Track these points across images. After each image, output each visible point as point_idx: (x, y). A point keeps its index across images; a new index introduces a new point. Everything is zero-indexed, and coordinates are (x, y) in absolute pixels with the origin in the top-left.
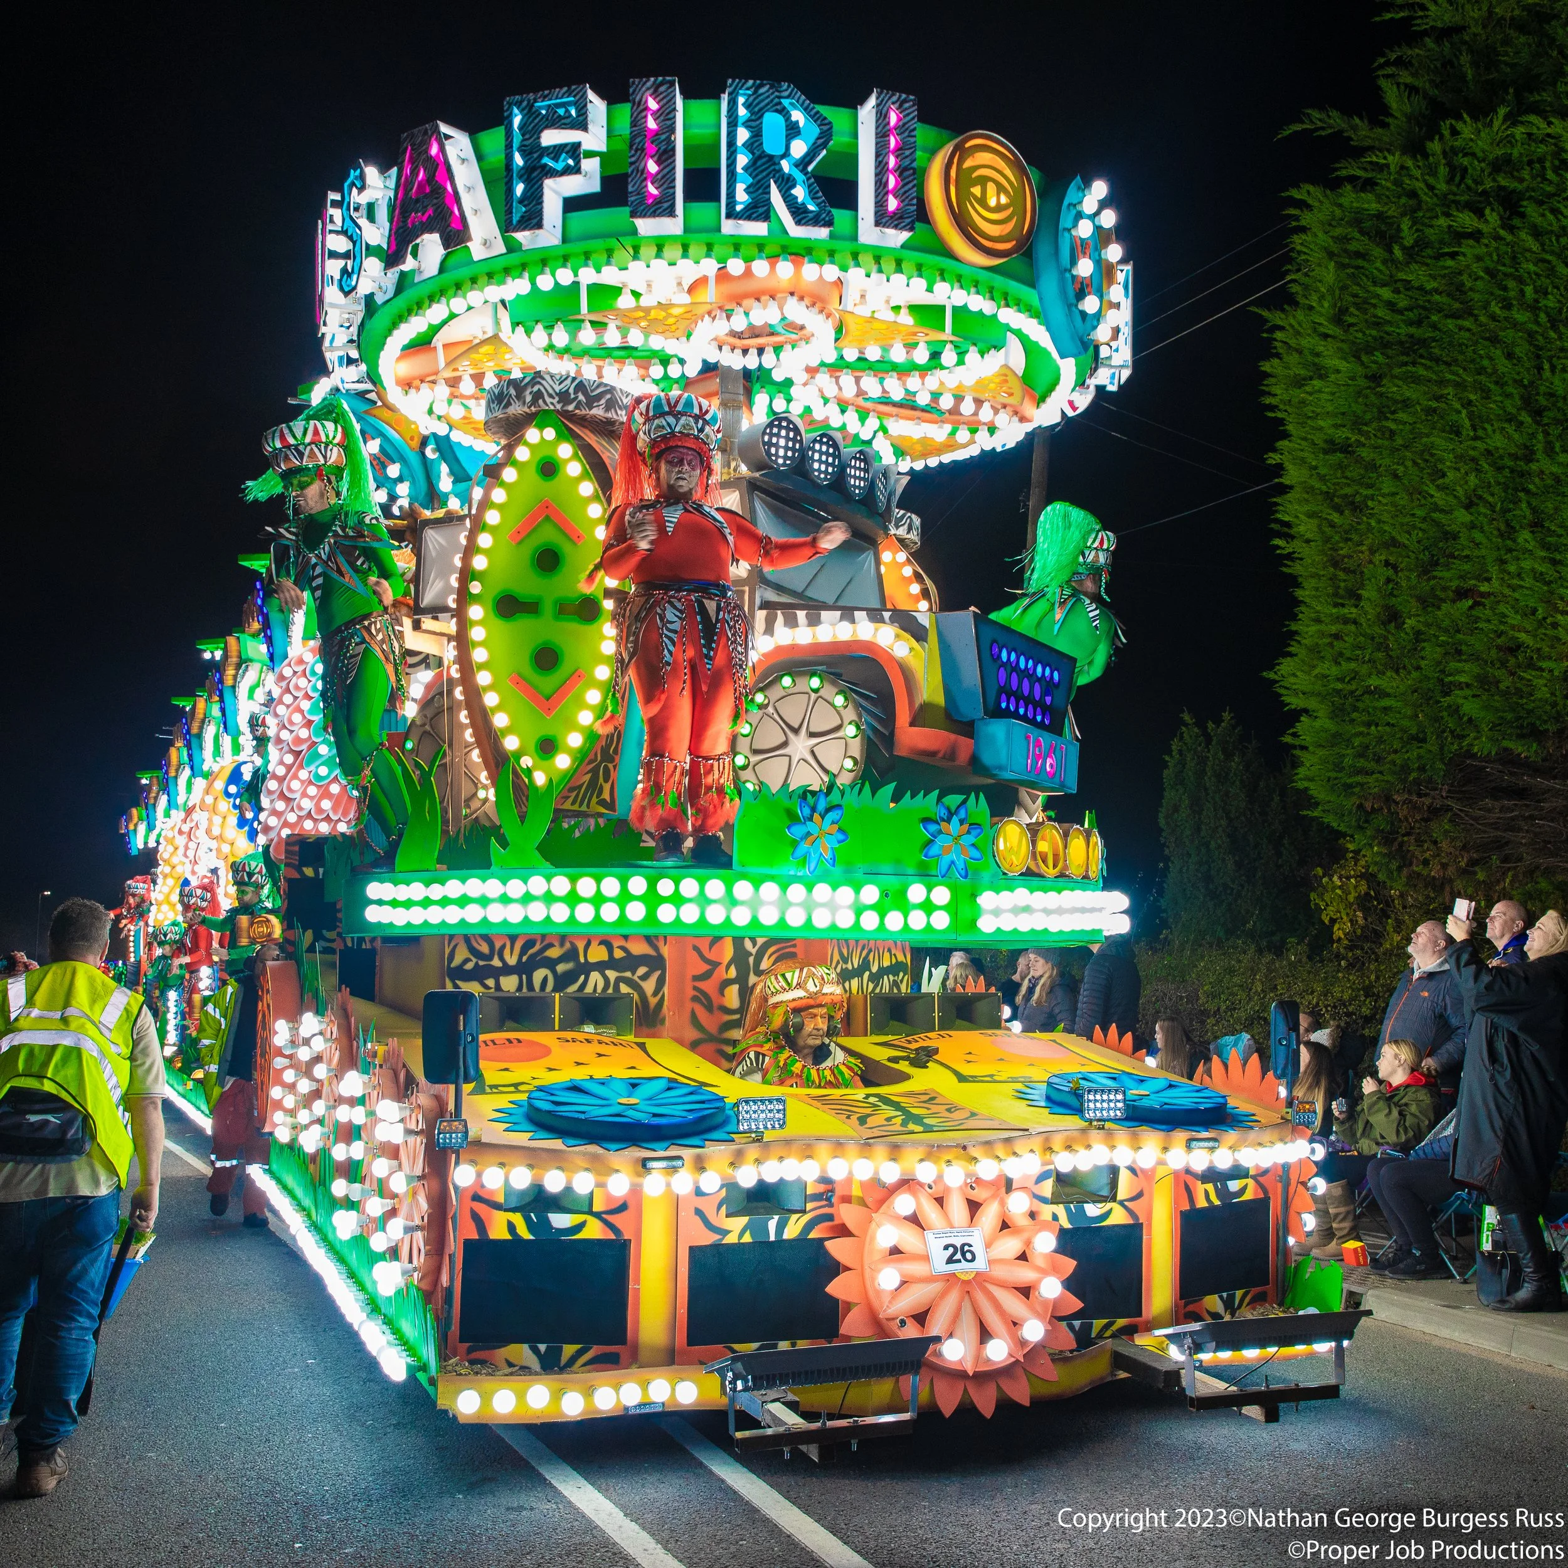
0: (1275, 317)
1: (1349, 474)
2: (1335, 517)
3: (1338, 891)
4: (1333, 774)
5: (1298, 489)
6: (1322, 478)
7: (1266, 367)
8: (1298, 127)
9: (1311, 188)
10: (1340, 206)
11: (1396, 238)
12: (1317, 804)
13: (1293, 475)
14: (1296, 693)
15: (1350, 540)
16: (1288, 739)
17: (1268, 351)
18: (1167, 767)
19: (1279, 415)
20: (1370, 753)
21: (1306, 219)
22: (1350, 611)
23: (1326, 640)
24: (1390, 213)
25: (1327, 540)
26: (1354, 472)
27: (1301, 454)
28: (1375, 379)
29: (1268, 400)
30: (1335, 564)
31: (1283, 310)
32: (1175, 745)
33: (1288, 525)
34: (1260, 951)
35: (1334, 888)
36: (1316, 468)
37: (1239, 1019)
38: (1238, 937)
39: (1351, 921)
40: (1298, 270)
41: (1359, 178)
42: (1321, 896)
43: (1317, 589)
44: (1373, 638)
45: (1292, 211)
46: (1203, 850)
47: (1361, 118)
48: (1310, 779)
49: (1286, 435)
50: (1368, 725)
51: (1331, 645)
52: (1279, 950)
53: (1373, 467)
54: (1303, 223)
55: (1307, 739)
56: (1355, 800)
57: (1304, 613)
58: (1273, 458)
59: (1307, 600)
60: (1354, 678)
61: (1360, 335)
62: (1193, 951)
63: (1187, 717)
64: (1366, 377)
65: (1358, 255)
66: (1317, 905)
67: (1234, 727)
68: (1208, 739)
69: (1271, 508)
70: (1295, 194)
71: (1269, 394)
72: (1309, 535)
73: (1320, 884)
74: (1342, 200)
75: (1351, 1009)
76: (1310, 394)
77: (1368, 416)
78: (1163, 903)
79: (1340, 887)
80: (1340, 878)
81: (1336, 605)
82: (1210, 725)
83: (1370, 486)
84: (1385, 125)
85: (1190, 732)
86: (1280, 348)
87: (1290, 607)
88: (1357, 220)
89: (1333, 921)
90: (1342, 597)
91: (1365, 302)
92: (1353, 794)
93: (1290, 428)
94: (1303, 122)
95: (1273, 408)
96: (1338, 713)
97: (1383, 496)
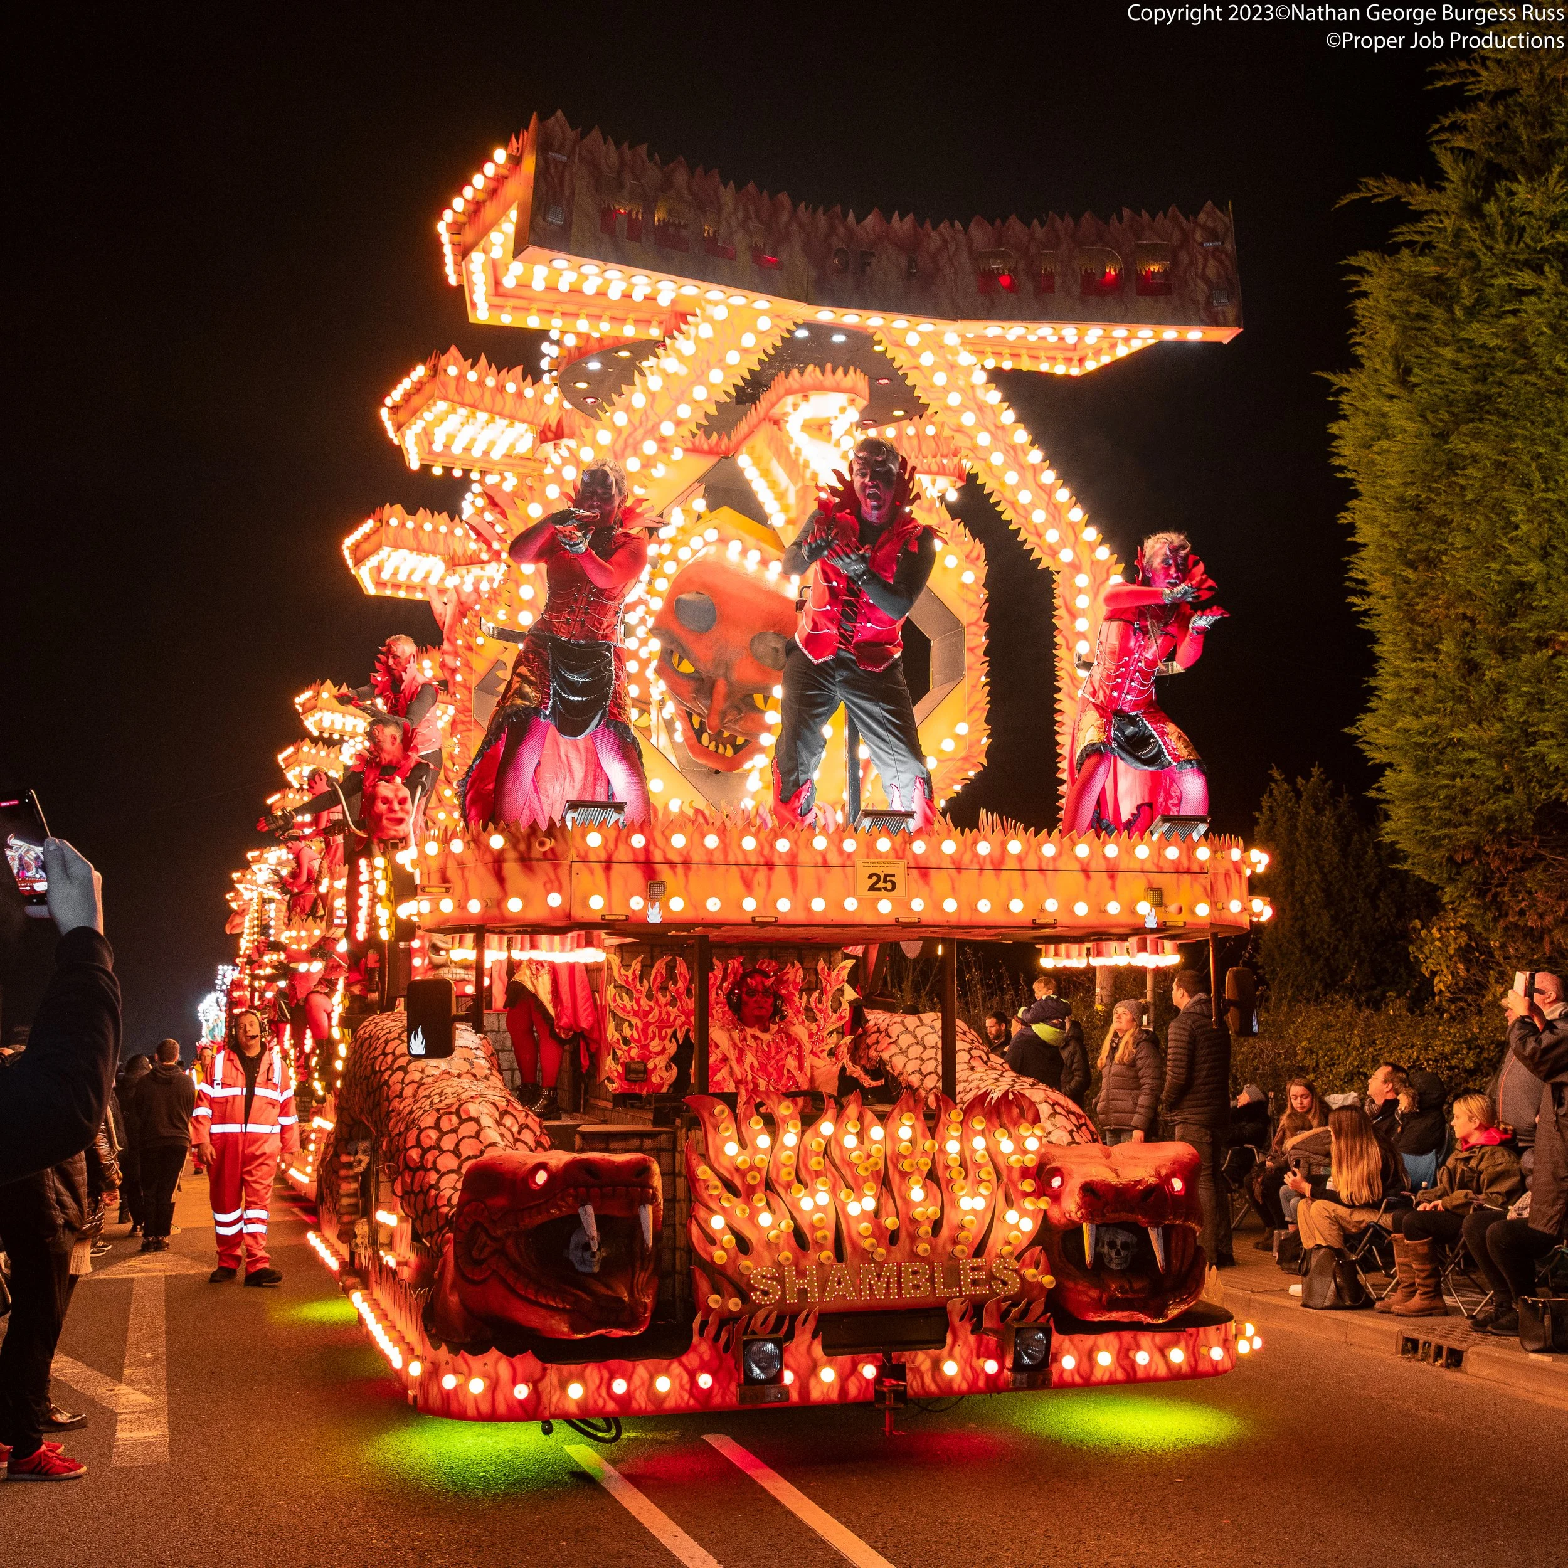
0: (1340, 380)
1: (1421, 531)
2: (1410, 574)
3: (1438, 943)
4: (1420, 828)
5: (1371, 547)
6: (1393, 535)
7: (1334, 429)
8: (1355, 196)
9: (1369, 254)
10: (1398, 270)
11: (1456, 297)
12: (1405, 858)
13: (1366, 533)
14: (1378, 748)
15: (1425, 595)
16: (1372, 794)
17: (1335, 413)
18: (1257, 824)
19: (1349, 476)
20: (1456, 806)
21: (1367, 284)
22: (1430, 666)
23: (1409, 694)
24: (1450, 274)
25: (1402, 596)
26: (1426, 528)
27: (1372, 513)
28: (1443, 436)
29: (1337, 462)
30: (1412, 620)
31: (1348, 373)
32: (1265, 801)
33: (1364, 582)
34: (1359, 1006)
35: (1433, 940)
36: (1387, 526)
37: (1338, 1074)
38: (1337, 992)
39: (1452, 973)
40: (1363, 333)
41: (1417, 242)
42: (1420, 949)
43: (1395, 644)
44: (1453, 691)
45: (1354, 278)
46: (1298, 906)
47: (1419, 184)
48: (1398, 833)
49: (1356, 495)
50: (1453, 777)
51: (1411, 699)
52: (1377, 1004)
53: (1443, 522)
54: (1364, 288)
55: (1391, 792)
56: (1443, 852)
57: (1385, 669)
58: (1345, 518)
59: (1386, 655)
60: (1435, 732)
61: (1425, 395)
62: (1290, 1006)
63: (1276, 774)
64: (1433, 435)
65: (1420, 317)
66: (1416, 957)
67: (1324, 782)
68: (1298, 795)
69: (1346, 567)
70: (1353, 261)
71: (1338, 454)
72: (1384, 592)
73: (1420, 937)
74: (1400, 265)
75: (1453, 1063)
76: (1379, 454)
77: (1437, 473)
78: (1259, 959)
79: (1439, 939)
80: (1439, 930)
81: (1414, 660)
82: (1300, 781)
83: (1444, 542)
84: (1441, 189)
85: (1279, 787)
86: (1347, 409)
87: (1369, 663)
88: (1417, 283)
89: (1434, 974)
90: (1420, 652)
91: (1429, 361)
92: (1441, 846)
93: (1360, 487)
94: (1360, 191)
95: (1342, 469)
96: (1421, 765)
97: (1457, 550)
